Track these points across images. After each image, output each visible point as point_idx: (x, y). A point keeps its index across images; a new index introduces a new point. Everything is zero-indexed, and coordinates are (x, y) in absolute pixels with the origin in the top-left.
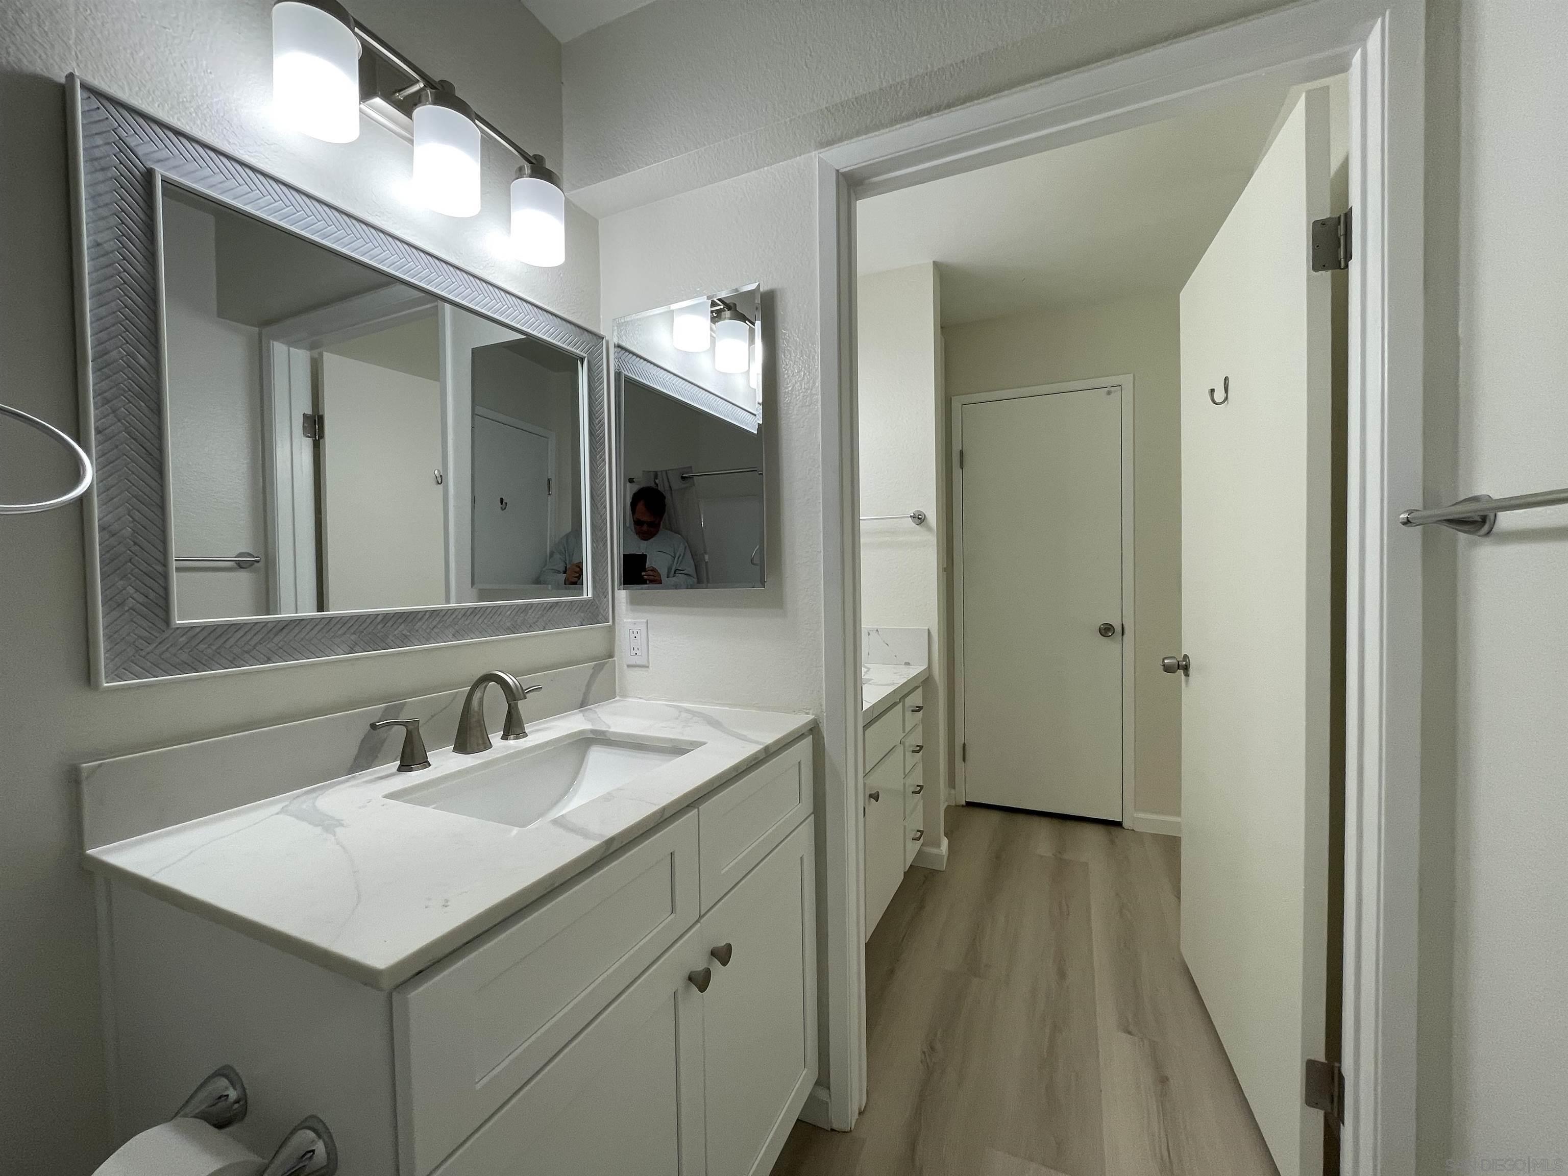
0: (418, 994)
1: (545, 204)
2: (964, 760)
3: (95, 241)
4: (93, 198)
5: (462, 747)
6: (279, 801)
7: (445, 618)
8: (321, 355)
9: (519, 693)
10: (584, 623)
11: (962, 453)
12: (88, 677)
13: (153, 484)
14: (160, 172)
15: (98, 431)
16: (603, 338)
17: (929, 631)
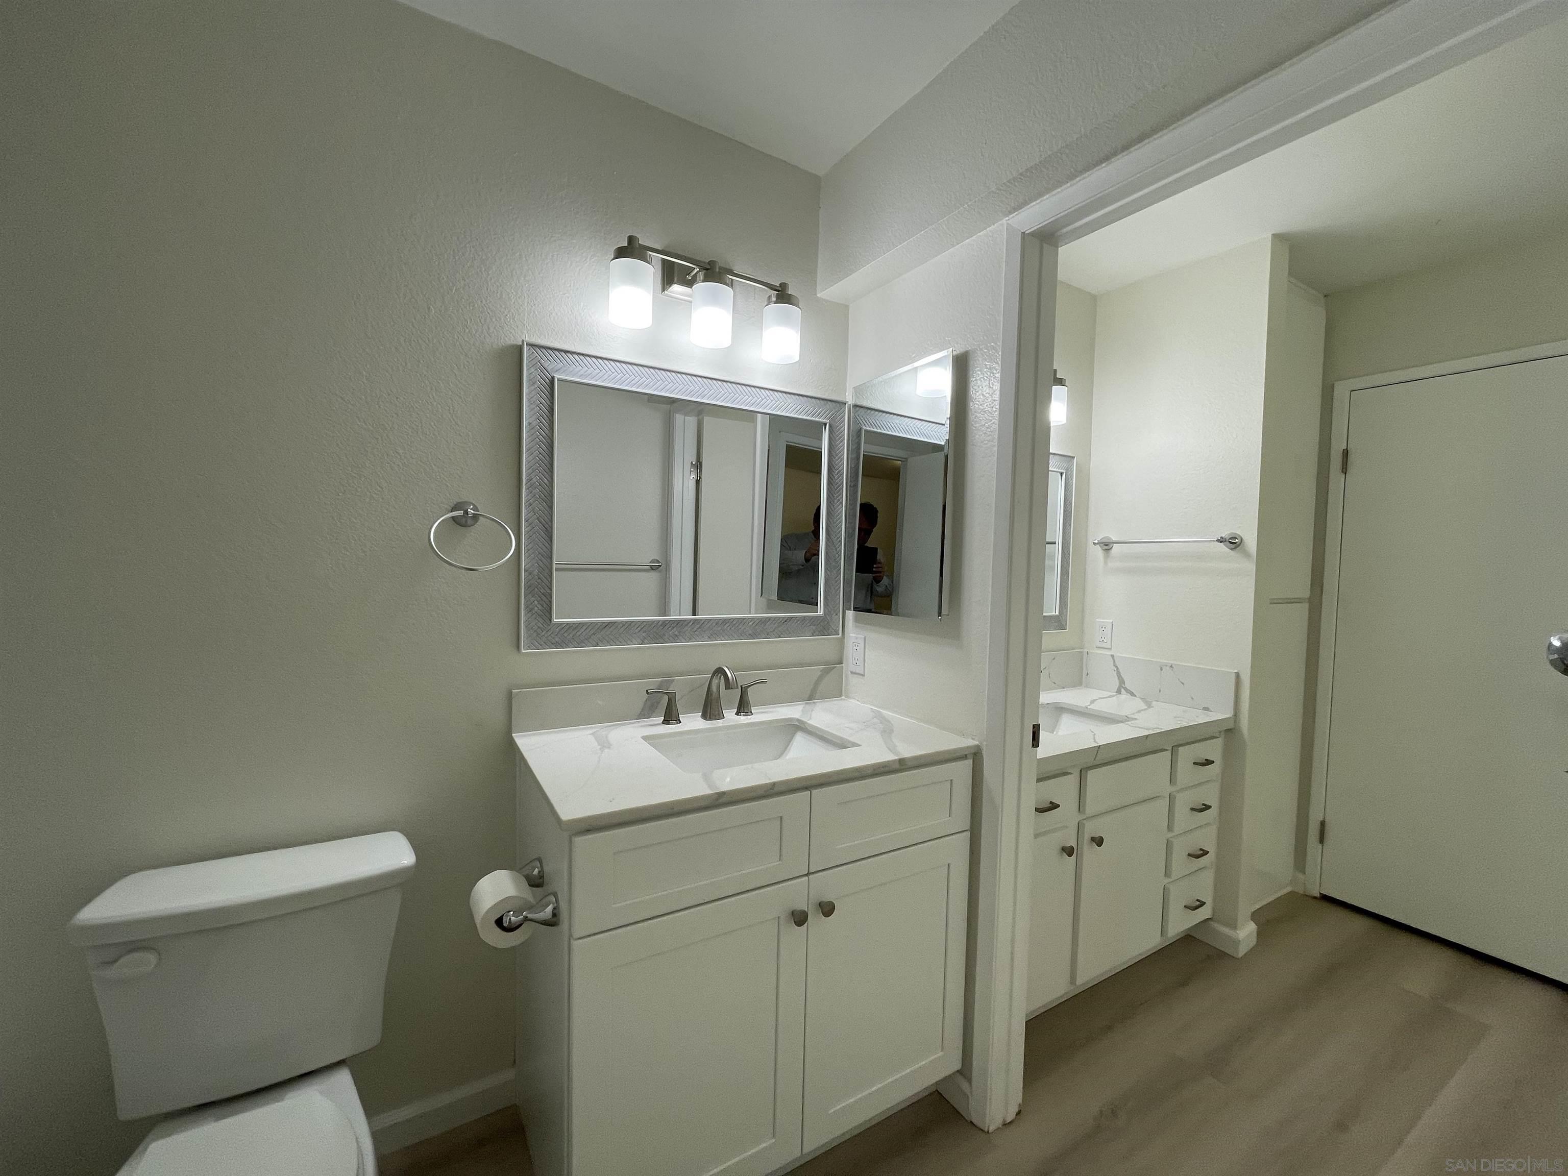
0: (580, 841)
1: (786, 321)
2: (1322, 840)
3: (529, 422)
4: (529, 400)
5: (706, 715)
6: (595, 727)
7: (704, 625)
8: (703, 418)
9: (734, 683)
10: (814, 635)
11: (1346, 454)
12: (518, 647)
13: (547, 545)
14: (557, 376)
15: (526, 521)
16: (845, 404)
17: (1238, 675)
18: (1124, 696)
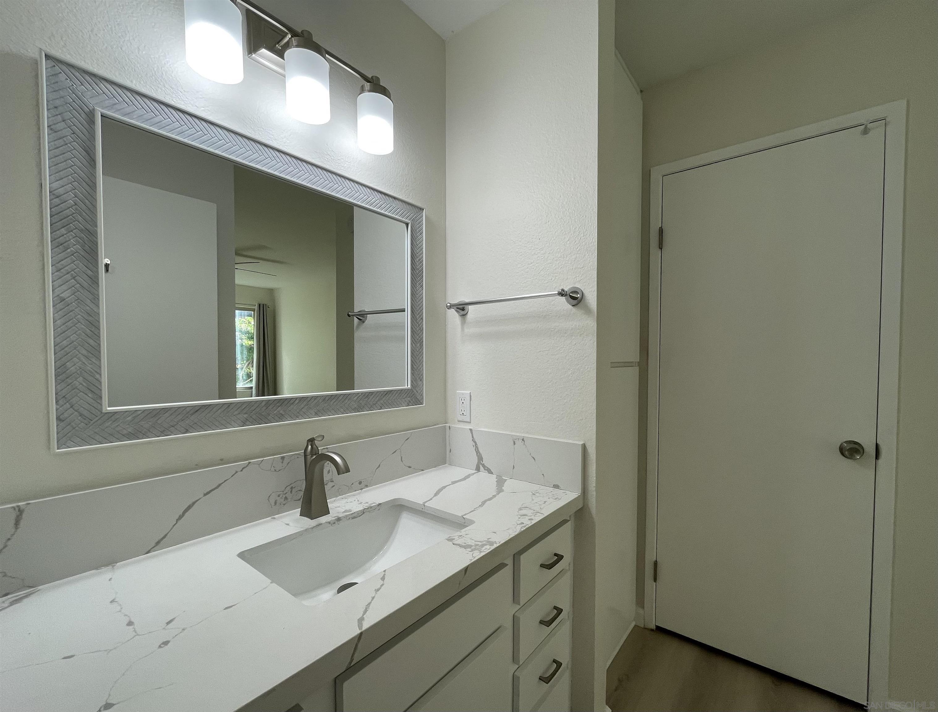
2: (655, 580)
11: (661, 231)
17: (584, 447)
18: (483, 474)
